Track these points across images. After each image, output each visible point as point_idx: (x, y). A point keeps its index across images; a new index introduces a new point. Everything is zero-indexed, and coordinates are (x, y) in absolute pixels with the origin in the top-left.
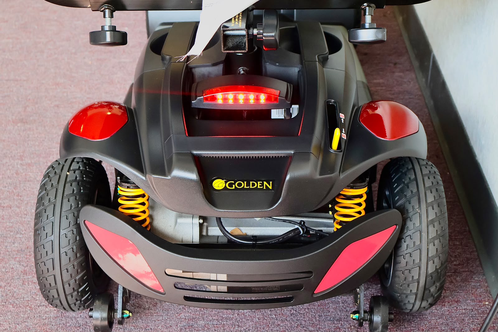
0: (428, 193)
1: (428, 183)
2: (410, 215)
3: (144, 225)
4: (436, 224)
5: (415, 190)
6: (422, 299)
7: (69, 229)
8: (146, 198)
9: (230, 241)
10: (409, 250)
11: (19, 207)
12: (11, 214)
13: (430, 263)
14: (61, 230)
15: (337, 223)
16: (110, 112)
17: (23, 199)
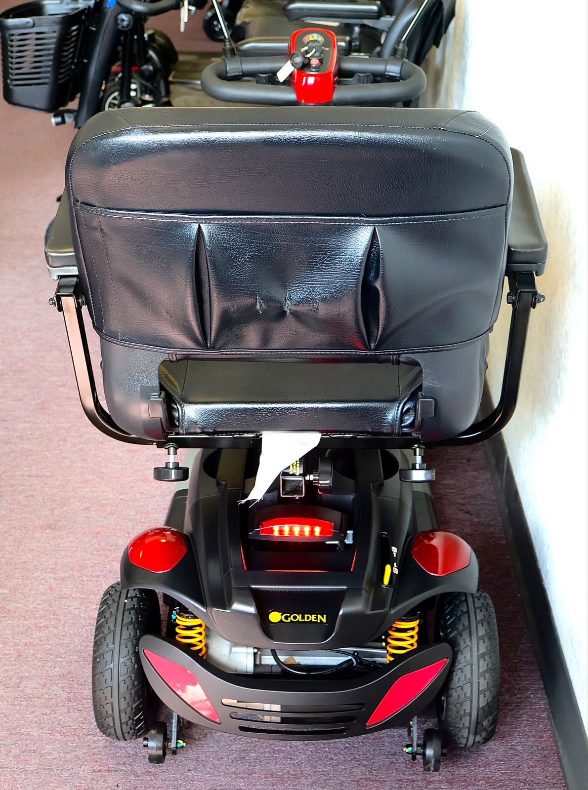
0: (480, 626)
1: (480, 616)
2: (462, 647)
3: (200, 655)
4: (487, 658)
5: (466, 623)
6: (476, 734)
7: (128, 658)
8: (203, 628)
9: (284, 671)
10: (461, 684)
11: (56, 627)
12: (49, 636)
13: (482, 696)
14: (120, 658)
15: (390, 655)
16: (165, 539)
17: (60, 618)
